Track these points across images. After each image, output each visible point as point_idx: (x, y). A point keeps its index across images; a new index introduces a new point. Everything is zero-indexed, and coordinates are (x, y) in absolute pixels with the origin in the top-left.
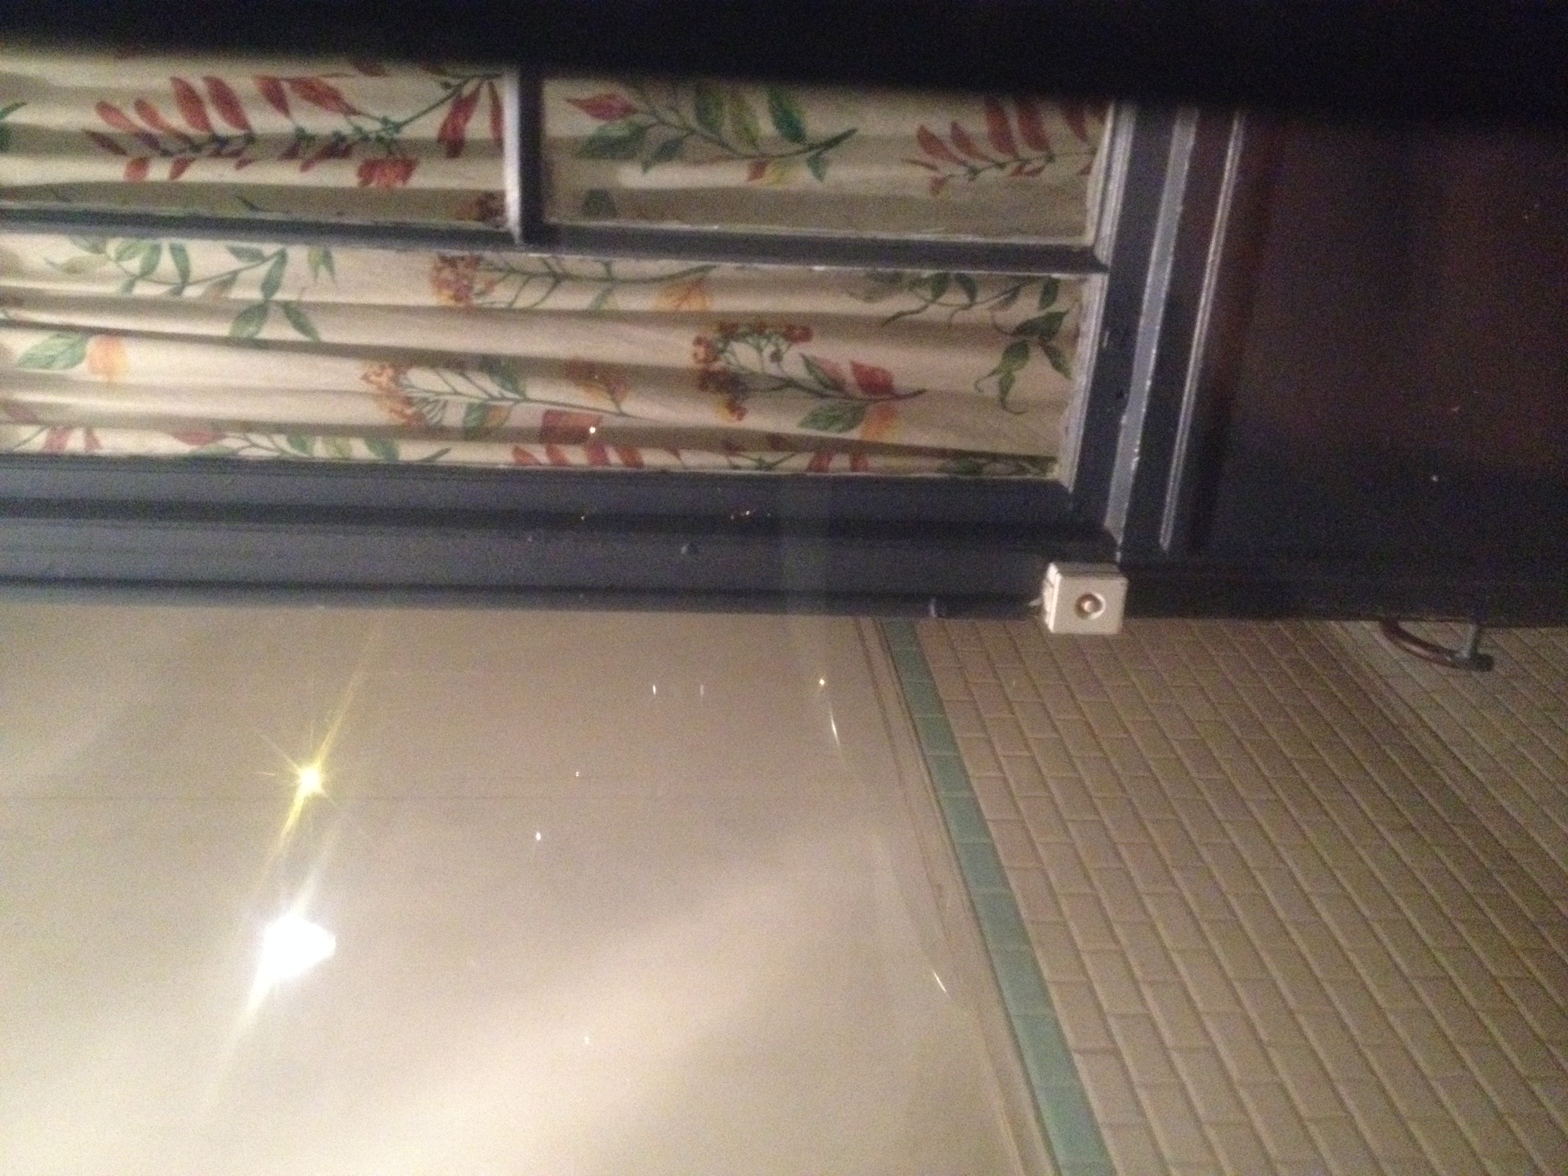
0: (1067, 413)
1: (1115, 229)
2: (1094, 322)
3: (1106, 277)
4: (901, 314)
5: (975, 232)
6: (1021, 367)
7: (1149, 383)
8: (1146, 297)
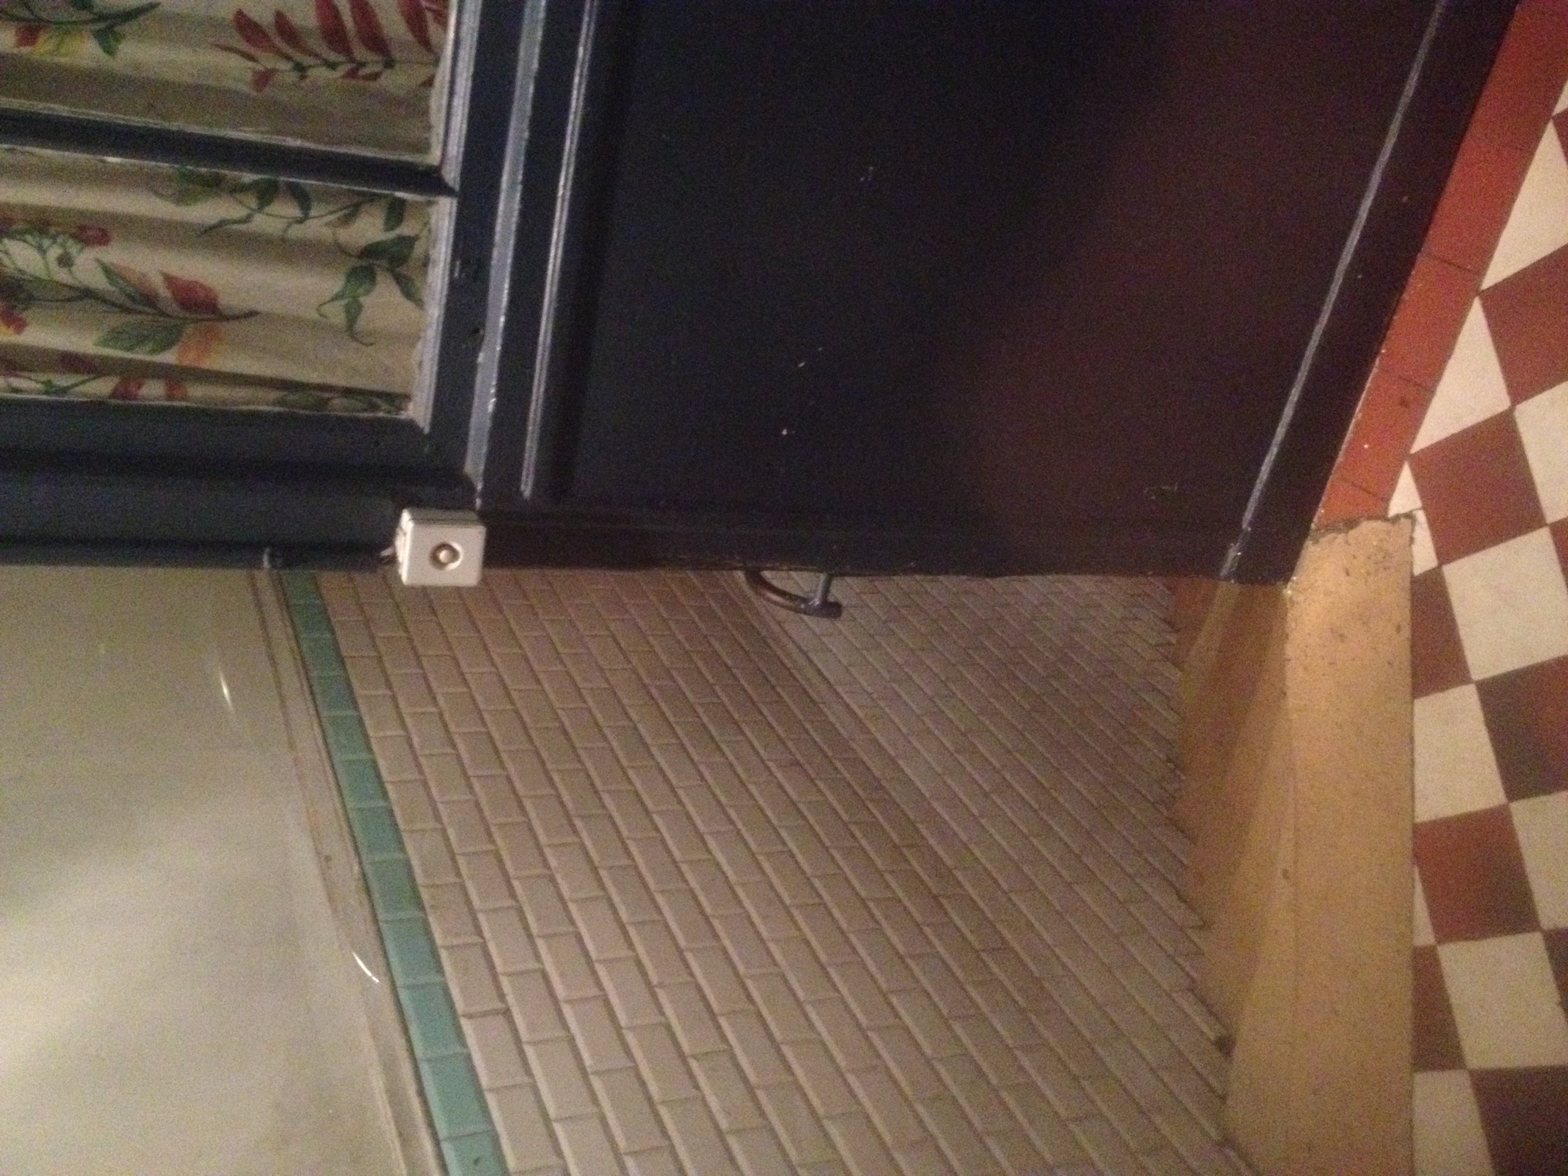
0: (419, 345)
1: (462, 150)
2: (443, 249)
3: (455, 202)
4: (222, 223)
5: (303, 136)
6: (368, 292)
7: (502, 319)
8: (498, 228)
